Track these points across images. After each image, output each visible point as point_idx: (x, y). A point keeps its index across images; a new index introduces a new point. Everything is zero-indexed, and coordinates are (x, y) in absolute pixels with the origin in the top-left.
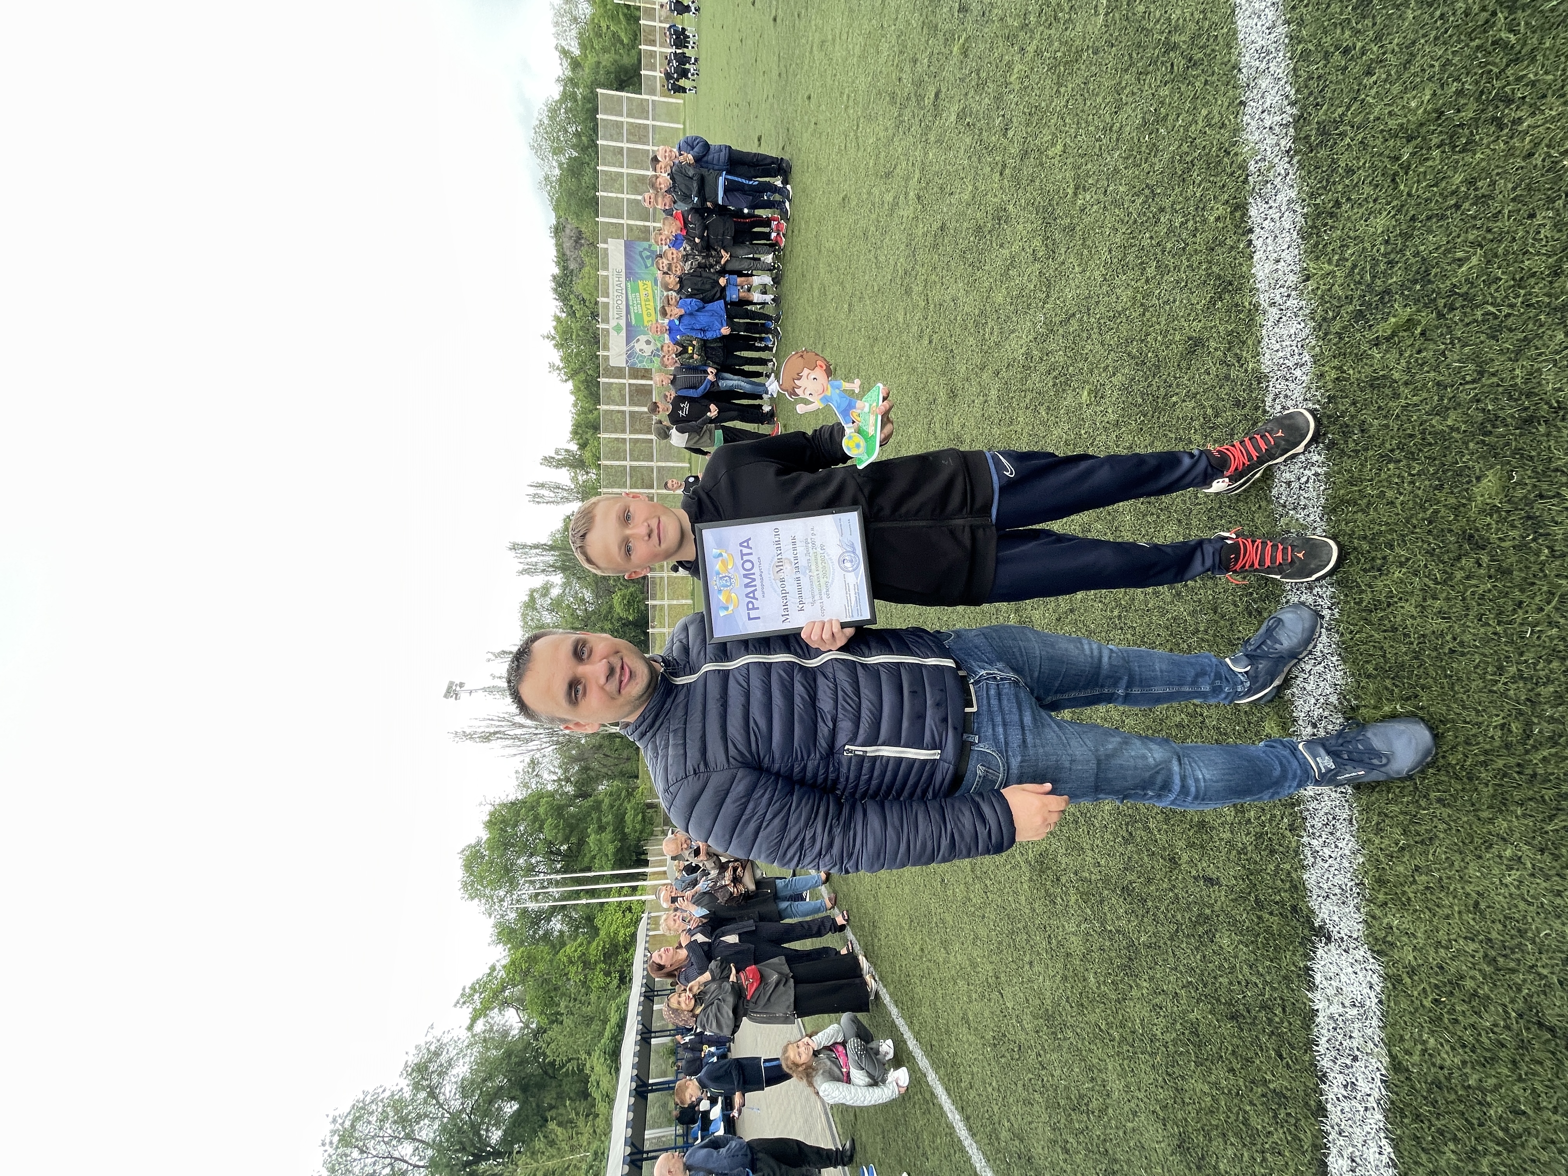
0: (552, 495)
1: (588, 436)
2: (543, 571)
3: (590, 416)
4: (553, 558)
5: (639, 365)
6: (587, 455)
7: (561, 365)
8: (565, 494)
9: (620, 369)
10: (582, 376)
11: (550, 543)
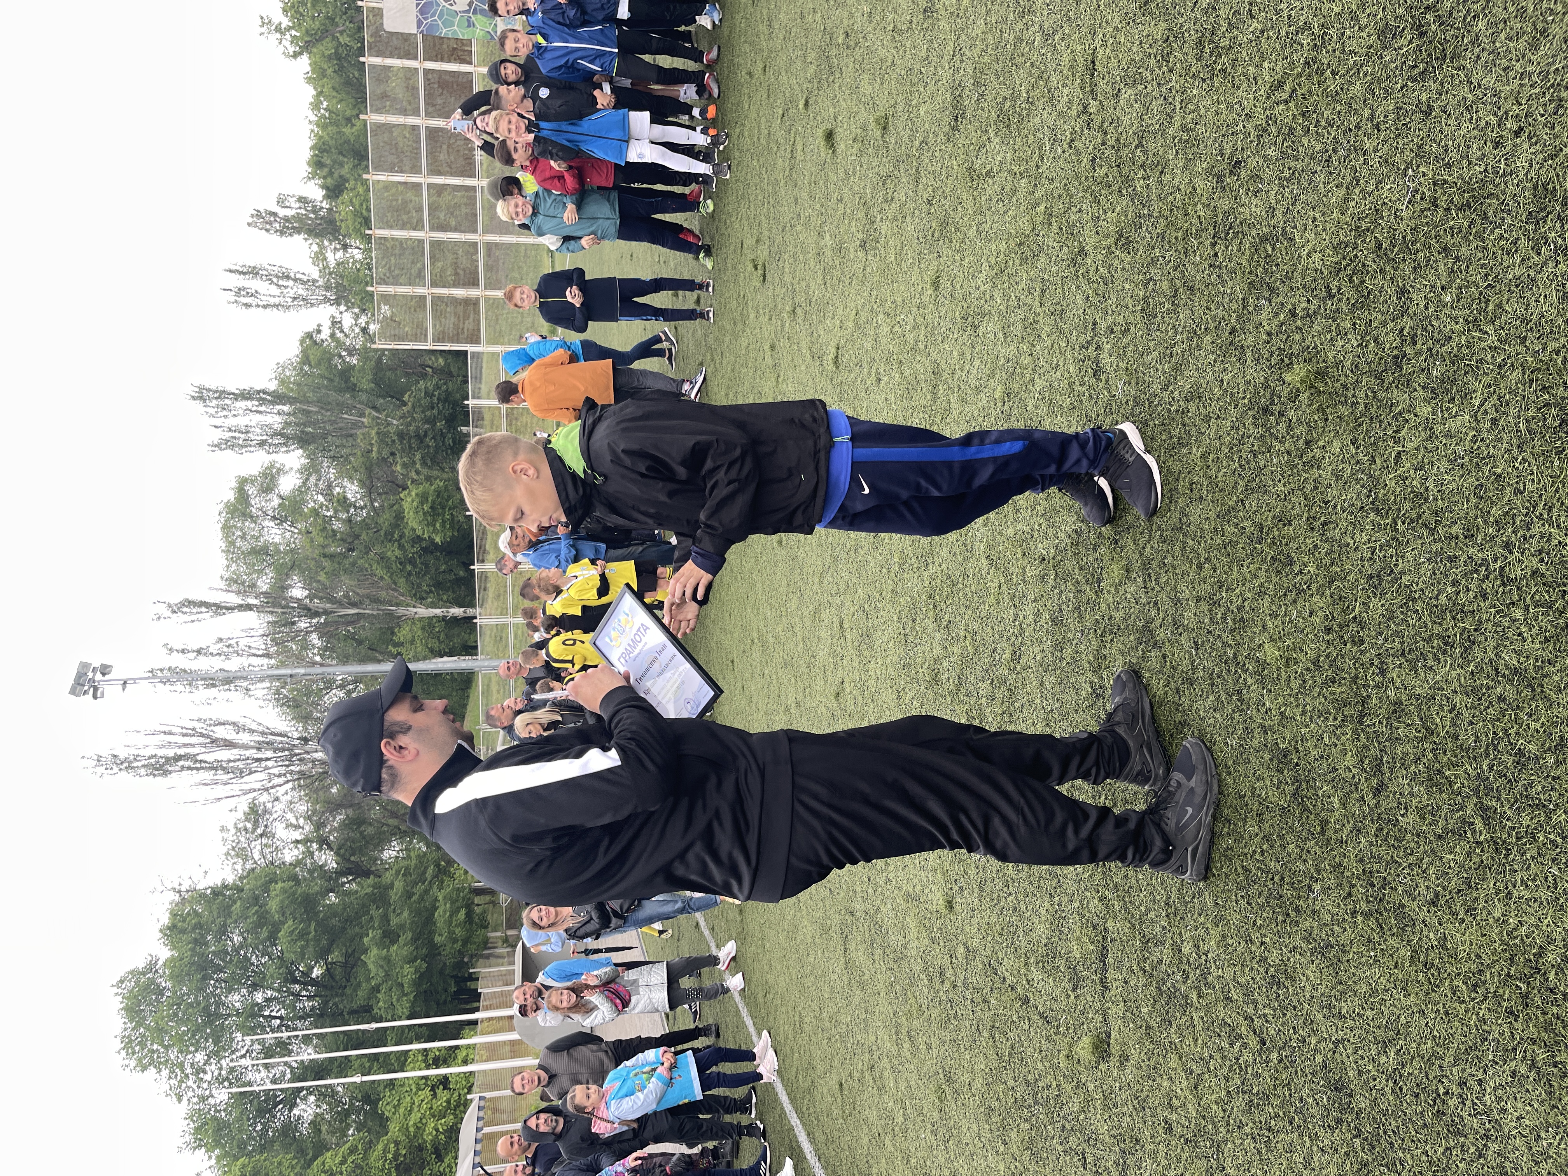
0: (274, 290)
1: (345, 171)
2: (262, 444)
3: (347, 130)
4: (278, 419)
5: (444, 32)
6: (344, 209)
7: (286, 22)
8: (301, 291)
9: (406, 38)
10: (327, 47)
11: (272, 386)
